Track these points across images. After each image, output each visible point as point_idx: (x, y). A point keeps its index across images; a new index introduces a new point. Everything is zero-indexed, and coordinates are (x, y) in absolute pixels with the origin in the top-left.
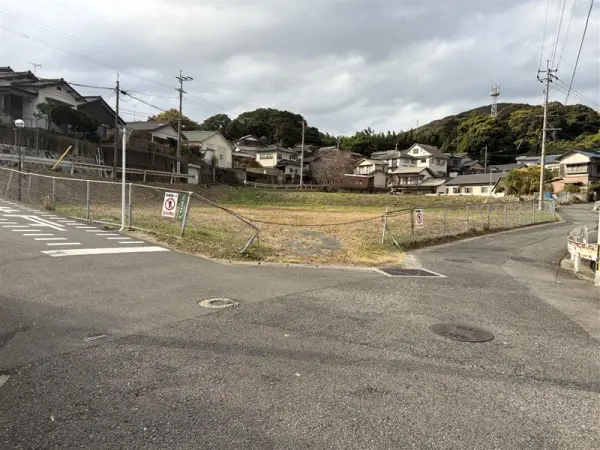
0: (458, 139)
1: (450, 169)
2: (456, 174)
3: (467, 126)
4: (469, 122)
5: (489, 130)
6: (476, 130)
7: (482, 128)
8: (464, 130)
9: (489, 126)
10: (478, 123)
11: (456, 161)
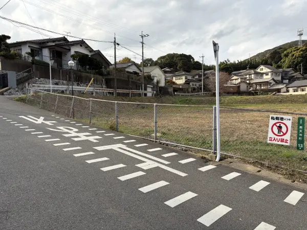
0: (282, 61)
1: (283, 78)
2: (288, 81)
3: (288, 53)
4: (289, 50)
5: (302, 54)
6: (293, 55)
7: (297, 54)
8: (286, 56)
9: (301, 52)
10: (294, 51)
11: (286, 73)
